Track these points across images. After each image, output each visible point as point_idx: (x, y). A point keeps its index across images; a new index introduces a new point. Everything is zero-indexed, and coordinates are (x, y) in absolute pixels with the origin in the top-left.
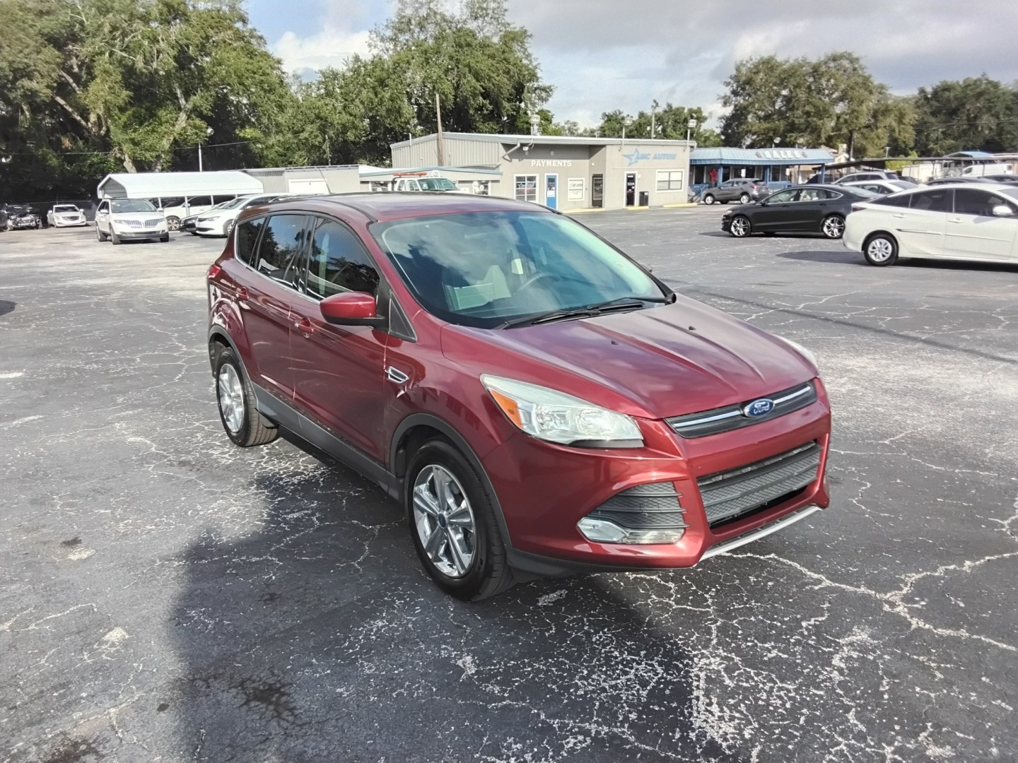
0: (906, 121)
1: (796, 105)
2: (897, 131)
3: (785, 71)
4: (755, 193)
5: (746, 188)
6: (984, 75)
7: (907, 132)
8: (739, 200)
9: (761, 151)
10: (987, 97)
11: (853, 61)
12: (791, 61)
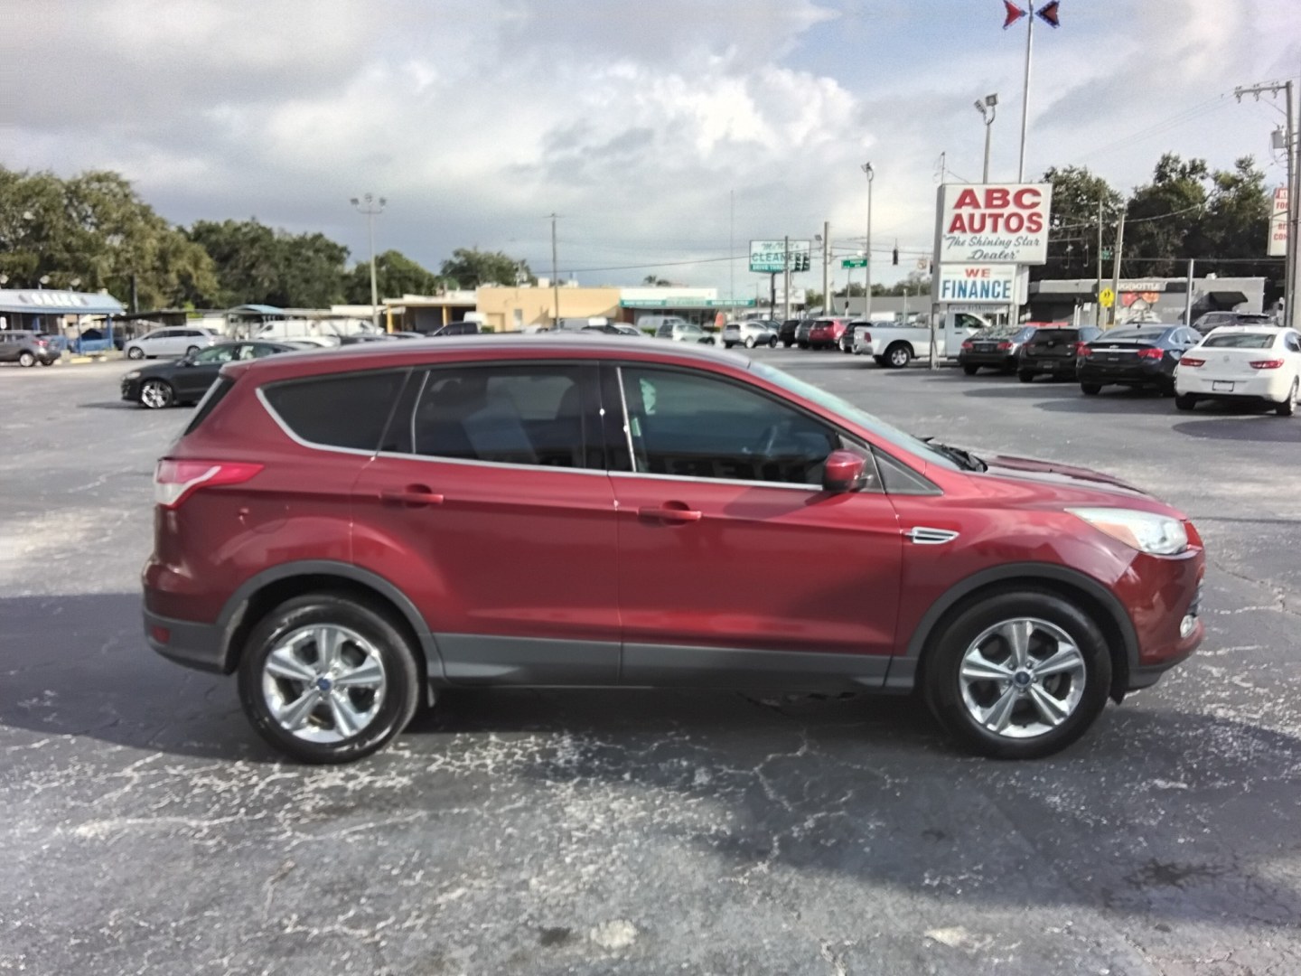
0: (203, 265)
1: (51, 233)
2: (195, 276)
3: (26, 186)
4: (42, 351)
5: (24, 344)
6: (253, 219)
7: (205, 279)
8: (18, 360)
9: (26, 293)
10: (263, 244)
11: (122, 185)
12: (32, 173)
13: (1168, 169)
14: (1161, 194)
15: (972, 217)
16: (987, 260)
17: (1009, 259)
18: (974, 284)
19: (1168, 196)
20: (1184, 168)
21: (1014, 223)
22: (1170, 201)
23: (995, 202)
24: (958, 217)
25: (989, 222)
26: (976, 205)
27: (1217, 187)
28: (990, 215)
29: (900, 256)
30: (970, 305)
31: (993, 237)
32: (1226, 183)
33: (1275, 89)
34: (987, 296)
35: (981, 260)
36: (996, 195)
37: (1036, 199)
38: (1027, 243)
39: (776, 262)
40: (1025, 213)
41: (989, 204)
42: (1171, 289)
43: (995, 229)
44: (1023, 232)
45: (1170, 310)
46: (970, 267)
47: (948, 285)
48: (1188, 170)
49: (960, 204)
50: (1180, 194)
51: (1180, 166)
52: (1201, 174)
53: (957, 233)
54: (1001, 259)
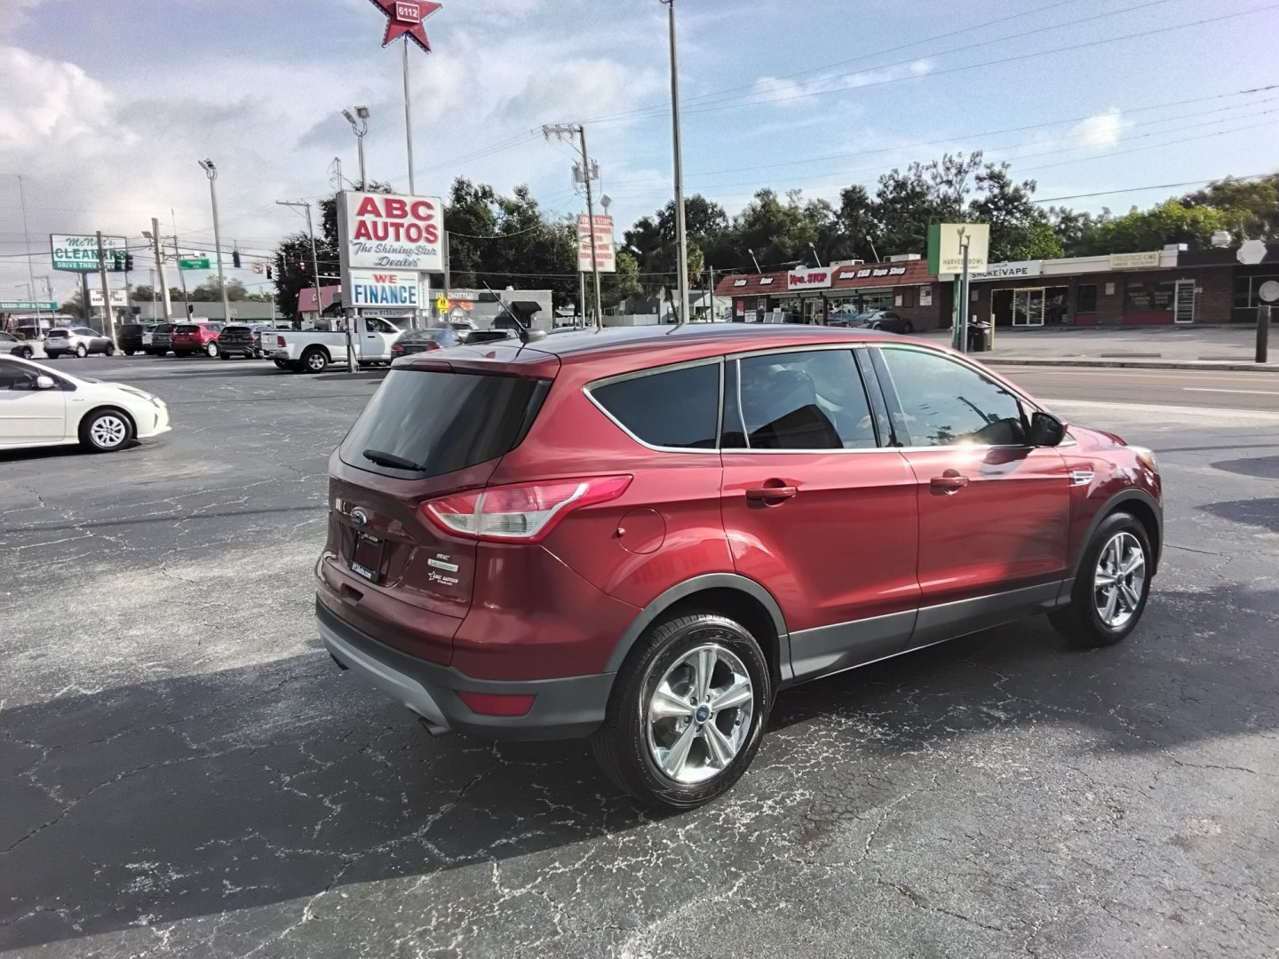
13: (463, 193)
14: (462, 215)
15: (375, 224)
16: (394, 267)
17: (412, 267)
18: (384, 289)
19: (468, 216)
20: (476, 192)
21: (413, 233)
22: (470, 221)
23: (395, 212)
24: (362, 224)
25: (391, 230)
26: (378, 214)
27: (503, 212)
28: (392, 224)
29: (242, 258)
30: (382, 310)
31: (397, 245)
32: (510, 209)
33: (571, 132)
34: (396, 302)
35: (387, 266)
36: (395, 205)
37: (430, 212)
38: (426, 252)
39: (86, 259)
40: (422, 224)
41: (390, 215)
42: (483, 299)
43: (397, 238)
44: (422, 243)
45: (484, 317)
46: (378, 273)
47: (360, 290)
48: (480, 195)
49: (362, 211)
50: (476, 215)
51: (473, 191)
52: (490, 199)
53: (362, 240)
54: (405, 266)
